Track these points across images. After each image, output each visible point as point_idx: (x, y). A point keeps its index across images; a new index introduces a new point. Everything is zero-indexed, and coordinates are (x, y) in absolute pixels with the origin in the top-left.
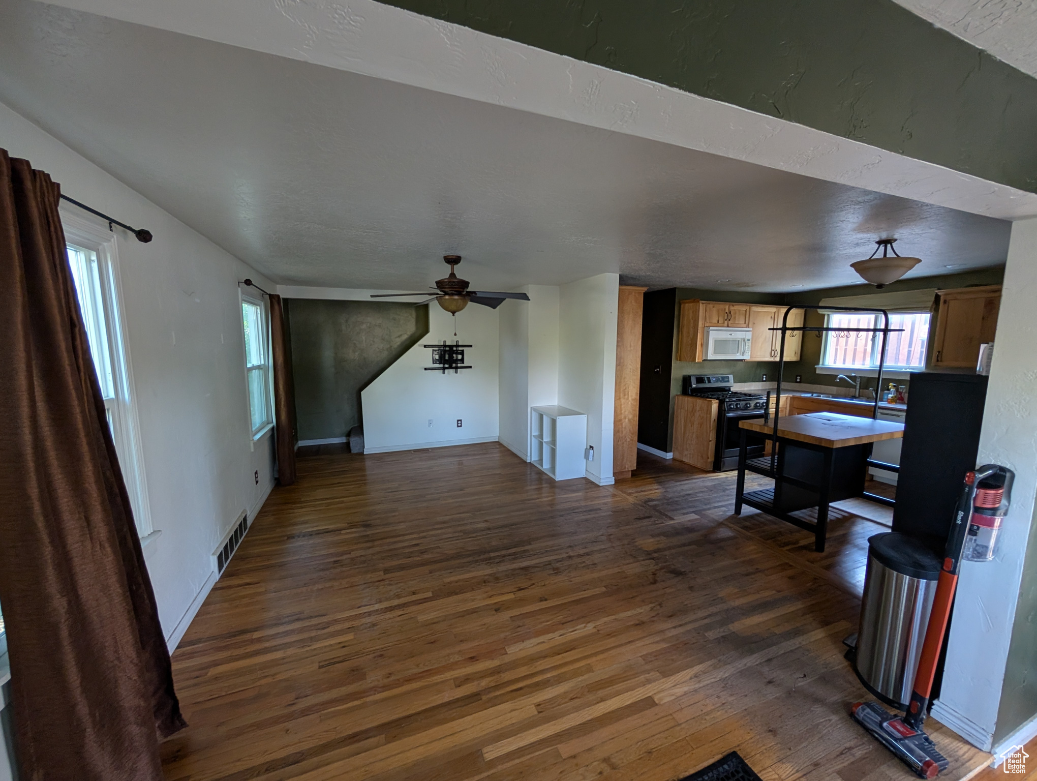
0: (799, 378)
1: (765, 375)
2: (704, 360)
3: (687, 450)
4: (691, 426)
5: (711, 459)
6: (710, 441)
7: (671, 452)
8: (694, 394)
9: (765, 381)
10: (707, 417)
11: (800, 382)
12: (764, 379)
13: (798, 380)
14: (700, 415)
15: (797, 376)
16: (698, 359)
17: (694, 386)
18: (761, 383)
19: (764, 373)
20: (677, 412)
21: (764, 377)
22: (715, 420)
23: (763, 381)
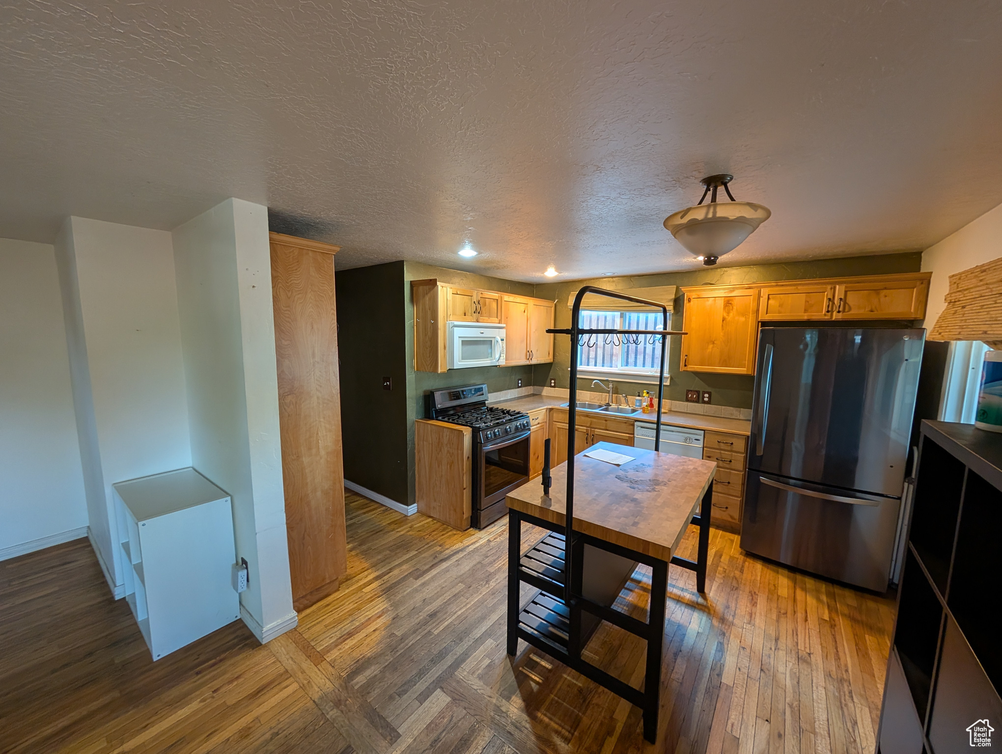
0: (553, 381)
1: (520, 380)
2: (450, 369)
3: (435, 501)
4: (439, 466)
5: (467, 513)
6: (465, 489)
7: (414, 503)
8: (440, 418)
9: (521, 387)
10: (458, 454)
11: (554, 387)
12: (520, 385)
13: (553, 384)
14: (448, 451)
15: (551, 379)
16: (441, 369)
17: (439, 406)
18: (517, 390)
19: (519, 378)
20: (418, 445)
21: (520, 382)
22: (468, 458)
23: (519, 387)
